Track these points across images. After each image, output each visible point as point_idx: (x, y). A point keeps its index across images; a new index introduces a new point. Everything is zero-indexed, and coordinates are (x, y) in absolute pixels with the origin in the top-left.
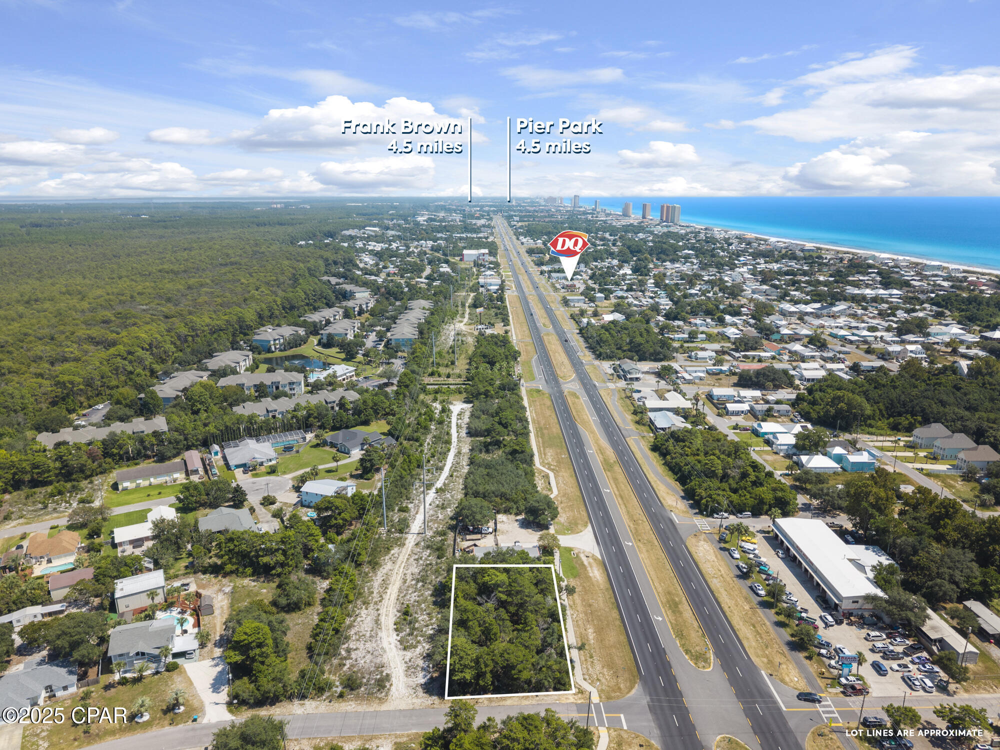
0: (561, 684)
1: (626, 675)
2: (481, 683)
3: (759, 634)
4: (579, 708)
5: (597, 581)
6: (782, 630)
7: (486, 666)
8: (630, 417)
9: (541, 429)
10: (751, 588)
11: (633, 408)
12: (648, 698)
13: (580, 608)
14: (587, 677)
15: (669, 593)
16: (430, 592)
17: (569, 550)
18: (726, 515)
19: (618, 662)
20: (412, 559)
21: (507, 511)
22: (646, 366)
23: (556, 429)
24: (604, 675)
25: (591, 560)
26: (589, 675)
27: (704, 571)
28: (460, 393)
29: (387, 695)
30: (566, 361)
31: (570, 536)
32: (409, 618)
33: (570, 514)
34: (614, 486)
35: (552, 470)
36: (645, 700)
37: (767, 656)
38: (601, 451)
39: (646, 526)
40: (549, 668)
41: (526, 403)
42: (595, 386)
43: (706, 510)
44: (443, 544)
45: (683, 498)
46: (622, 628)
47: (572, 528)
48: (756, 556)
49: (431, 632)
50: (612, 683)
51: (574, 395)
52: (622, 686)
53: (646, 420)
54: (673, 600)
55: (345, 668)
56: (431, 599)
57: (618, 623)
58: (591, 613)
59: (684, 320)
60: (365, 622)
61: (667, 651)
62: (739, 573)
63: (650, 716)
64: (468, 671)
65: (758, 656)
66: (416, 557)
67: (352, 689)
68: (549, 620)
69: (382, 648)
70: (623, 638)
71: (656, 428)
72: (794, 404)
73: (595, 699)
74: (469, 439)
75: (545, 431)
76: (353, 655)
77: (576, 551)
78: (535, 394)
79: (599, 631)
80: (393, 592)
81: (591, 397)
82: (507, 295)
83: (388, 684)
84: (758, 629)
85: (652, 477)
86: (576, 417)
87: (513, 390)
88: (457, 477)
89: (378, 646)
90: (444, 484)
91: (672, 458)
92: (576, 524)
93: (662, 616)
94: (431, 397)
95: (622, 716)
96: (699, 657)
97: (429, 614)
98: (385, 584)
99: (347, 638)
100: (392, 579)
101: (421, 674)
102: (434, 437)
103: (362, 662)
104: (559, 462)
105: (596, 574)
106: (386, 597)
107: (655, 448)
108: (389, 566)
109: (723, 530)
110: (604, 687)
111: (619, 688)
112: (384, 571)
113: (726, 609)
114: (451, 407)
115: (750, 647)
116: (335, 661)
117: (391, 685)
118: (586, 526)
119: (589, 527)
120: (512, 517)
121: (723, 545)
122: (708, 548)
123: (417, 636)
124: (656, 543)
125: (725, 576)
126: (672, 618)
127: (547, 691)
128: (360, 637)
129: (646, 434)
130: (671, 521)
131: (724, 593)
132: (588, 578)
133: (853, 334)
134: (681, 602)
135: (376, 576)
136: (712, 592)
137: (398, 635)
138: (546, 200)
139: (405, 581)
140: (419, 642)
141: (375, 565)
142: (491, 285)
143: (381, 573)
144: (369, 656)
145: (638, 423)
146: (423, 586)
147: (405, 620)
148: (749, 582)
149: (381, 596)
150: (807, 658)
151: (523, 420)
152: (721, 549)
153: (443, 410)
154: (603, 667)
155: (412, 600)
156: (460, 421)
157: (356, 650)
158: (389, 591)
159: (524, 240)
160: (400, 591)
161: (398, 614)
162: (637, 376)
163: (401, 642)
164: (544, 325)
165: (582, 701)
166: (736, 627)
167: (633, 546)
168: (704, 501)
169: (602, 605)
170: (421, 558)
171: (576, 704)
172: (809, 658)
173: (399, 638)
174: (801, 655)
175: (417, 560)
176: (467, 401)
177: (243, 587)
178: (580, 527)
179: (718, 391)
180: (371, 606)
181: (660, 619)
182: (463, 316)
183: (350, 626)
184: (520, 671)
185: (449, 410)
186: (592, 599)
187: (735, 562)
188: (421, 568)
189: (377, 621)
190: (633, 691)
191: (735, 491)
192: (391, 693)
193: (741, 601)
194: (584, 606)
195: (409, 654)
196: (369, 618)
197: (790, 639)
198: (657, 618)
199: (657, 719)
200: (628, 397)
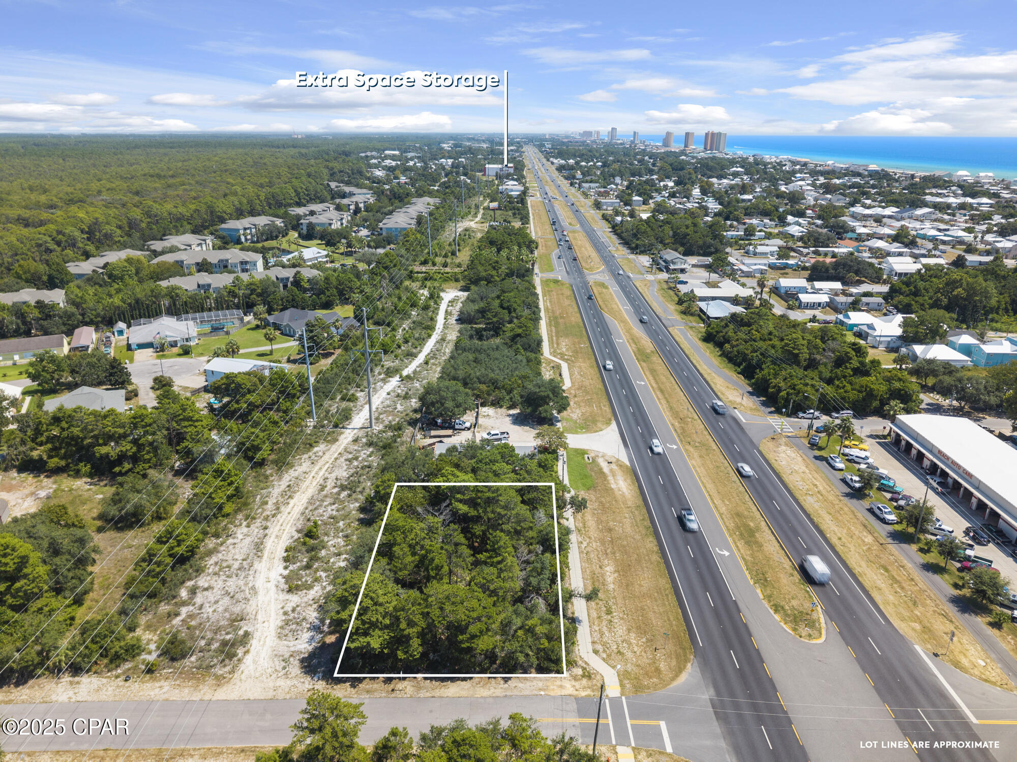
0: (551, 660)
1: (670, 646)
2: (400, 655)
3: (897, 582)
4: (582, 707)
5: (623, 495)
6: (937, 578)
7: (411, 624)
8: (672, 307)
9: (556, 318)
10: (871, 511)
11: (677, 299)
12: (712, 692)
13: (593, 533)
14: (599, 647)
15: (738, 515)
16: (357, 505)
17: (582, 453)
18: (817, 414)
19: (657, 622)
20: (342, 460)
21: (496, 404)
22: (693, 260)
23: (575, 318)
24: (630, 644)
25: (614, 466)
26: (604, 644)
27: (791, 486)
28: (457, 280)
29: (232, 672)
30: (594, 254)
31: (585, 436)
32: (312, 542)
33: (586, 409)
34: (651, 378)
35: (566, 360)
36: (706, 695)
37: (918, 620)
38: (634, 340)
39: (698, 425)
40: (530, 631)
41: (539, 290)
42: (629, 277)
43: (786, 407)
44: (395, 441)
45: (751, 394)
46: (663, 566)
47: (588, 425)
48: (870, 466)
49: (343, 564)
50: (645, 660)
51: (602, 285)
52: (662, 666)
53: (695, 309)
54: (746, 526)
55: (177, 621)
56: (356, 514)
57: (656, 557)
58: (612, 542)
59: (737, 220)
60: (239, 546)
61: (741, 606)
62: (848, 490)
63: (716, 727)
64: (377, 632)
65: (903, 619)
66: (350, 456)
67: (173, 659)
68: (539, 548)
69: (253, 588)
70: (665, 583)
71: (709, 317)
72: (887, 297)
73: (613, 690)
74: (458, 327)
75: (561, 321)
76: (199, 599)
77: (592, 455)
78: (552, 285)
79: (625, 570)
80: (299, 502)
81: (623, 288)
82: (529, 201)
83: (240, 652)
84: (894, 573)
85: (704, 369)
86: (603, 306)
87: (523, 276)
88: (434, 364)
89: (246, 584)
90: (415, 372)
91: (733, 347)
92: (595, 422)
93: (729, 549)
94: (418, 284)
95: (663, 724)
96: (799, 619)
97: (347, 536)
98: (290, 492)
99: (199, 571)
100: (304, 486)
101: (307, 635)
102: (414, 322)
103: (211, 610)
104: (576, 352)
105: (622, 486)
106: (285, 510)
107: (708, 338)
108: (305, 466)
109: (813, 432)
110: (629, 667)
111: (658, 670)
112: (296, 474)
113: (834, 540)
114: (442, 294)
115: (887, 603)
116: (164, 608)
117: (247, 652)
118: (608, 423)
119: (614, 425)
120: (503, 411)
121: (818, 453)
122: (793, 455)
123: (317, 570)
124: (715, 447)
125: (824, 492)
126: (747, 552)
127: (525, 672)
128: (223, 569)
129: (695, 324)
130: (735, 420)
131: (828, 518)
132: (608, 491)
133: (945, 235)
134: (758, 529)
135: (280, 479)
136: (808, 516)
137: (286, 568)
138: (582, 135)
139: (323, 488)
140: (317, 580)
141: (282, 464)
142: (512, 191)
143: (289, 476)
144: (226, 601)
145: (684, 313)
146: (350, 496)
147: (304, 544)
148: (866, 503)
149: (278, 508)
150: (991, 624)
151: (533, 307)
152: (816, 458)
153: (432, 297)
154: (629, 630)
155: (326, 515)
156: (450, 308)
157: (206, 589)
158: (292, 502)
159: (555, 161)
160: (311, 501)
161: (296, 536)
162: (683, 267)
163: (287, 579)
164: (570, 224)
165: (588, 692)
166: (857, 570)
167: (678, 449)
168: (783, 394)
169: (629, 530)
170: (356, 458)
171: (577, 699)
172: (997, 625)
173: (286, 572)
174: (981, 621)
175: (349, 460)
176: (465, 289)
177: (71, 490)
178: (599, 425)
179: (786, 283)
180: (258, 523)
181: (727, 553)
182: (475, 215)
183: (210, 553)
184: (473, 637)
185: (439, 297)
186: (614, 520)
187: (840, 475)
188: (352, 471)
189: (258, 547)
190: (683, 677)
191: (829, 382)
192: (242, 667)
193: (857, 530)
194: (601, 531)
195: (294, 599)
196: (249, 539)
197: (956, 592)
198: (720, 553)
199: (730, 734)
200: (670, 288)
